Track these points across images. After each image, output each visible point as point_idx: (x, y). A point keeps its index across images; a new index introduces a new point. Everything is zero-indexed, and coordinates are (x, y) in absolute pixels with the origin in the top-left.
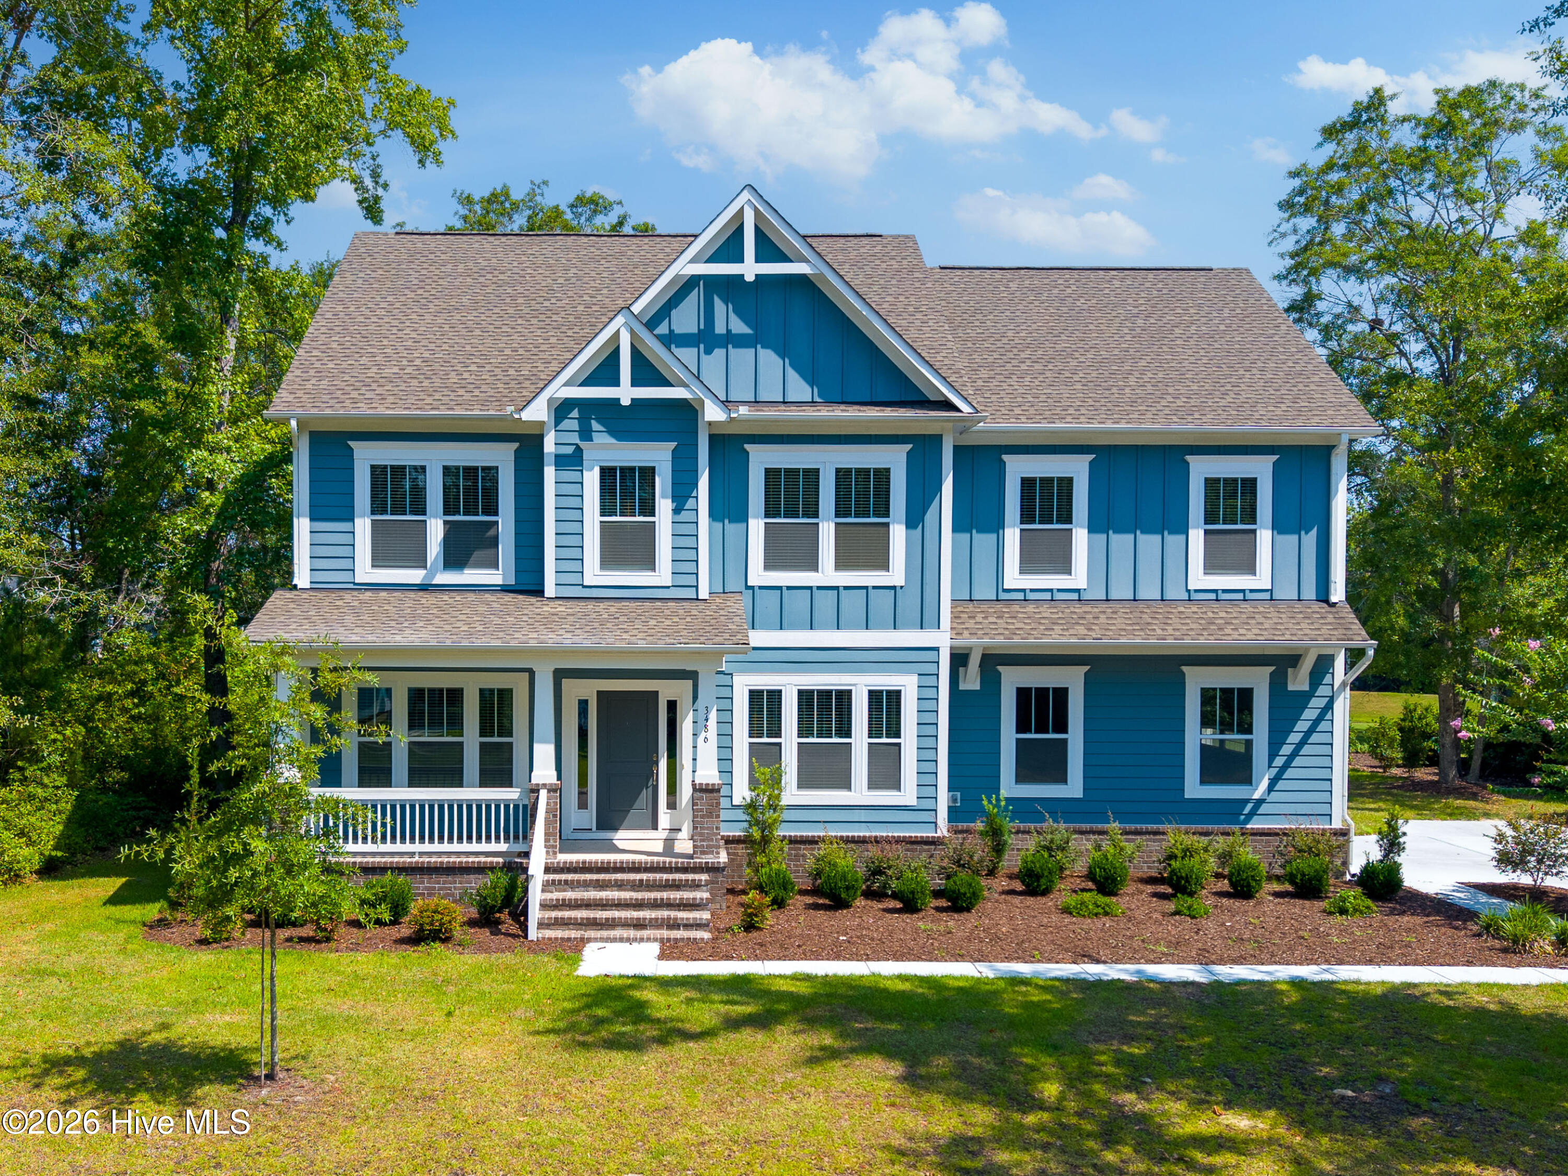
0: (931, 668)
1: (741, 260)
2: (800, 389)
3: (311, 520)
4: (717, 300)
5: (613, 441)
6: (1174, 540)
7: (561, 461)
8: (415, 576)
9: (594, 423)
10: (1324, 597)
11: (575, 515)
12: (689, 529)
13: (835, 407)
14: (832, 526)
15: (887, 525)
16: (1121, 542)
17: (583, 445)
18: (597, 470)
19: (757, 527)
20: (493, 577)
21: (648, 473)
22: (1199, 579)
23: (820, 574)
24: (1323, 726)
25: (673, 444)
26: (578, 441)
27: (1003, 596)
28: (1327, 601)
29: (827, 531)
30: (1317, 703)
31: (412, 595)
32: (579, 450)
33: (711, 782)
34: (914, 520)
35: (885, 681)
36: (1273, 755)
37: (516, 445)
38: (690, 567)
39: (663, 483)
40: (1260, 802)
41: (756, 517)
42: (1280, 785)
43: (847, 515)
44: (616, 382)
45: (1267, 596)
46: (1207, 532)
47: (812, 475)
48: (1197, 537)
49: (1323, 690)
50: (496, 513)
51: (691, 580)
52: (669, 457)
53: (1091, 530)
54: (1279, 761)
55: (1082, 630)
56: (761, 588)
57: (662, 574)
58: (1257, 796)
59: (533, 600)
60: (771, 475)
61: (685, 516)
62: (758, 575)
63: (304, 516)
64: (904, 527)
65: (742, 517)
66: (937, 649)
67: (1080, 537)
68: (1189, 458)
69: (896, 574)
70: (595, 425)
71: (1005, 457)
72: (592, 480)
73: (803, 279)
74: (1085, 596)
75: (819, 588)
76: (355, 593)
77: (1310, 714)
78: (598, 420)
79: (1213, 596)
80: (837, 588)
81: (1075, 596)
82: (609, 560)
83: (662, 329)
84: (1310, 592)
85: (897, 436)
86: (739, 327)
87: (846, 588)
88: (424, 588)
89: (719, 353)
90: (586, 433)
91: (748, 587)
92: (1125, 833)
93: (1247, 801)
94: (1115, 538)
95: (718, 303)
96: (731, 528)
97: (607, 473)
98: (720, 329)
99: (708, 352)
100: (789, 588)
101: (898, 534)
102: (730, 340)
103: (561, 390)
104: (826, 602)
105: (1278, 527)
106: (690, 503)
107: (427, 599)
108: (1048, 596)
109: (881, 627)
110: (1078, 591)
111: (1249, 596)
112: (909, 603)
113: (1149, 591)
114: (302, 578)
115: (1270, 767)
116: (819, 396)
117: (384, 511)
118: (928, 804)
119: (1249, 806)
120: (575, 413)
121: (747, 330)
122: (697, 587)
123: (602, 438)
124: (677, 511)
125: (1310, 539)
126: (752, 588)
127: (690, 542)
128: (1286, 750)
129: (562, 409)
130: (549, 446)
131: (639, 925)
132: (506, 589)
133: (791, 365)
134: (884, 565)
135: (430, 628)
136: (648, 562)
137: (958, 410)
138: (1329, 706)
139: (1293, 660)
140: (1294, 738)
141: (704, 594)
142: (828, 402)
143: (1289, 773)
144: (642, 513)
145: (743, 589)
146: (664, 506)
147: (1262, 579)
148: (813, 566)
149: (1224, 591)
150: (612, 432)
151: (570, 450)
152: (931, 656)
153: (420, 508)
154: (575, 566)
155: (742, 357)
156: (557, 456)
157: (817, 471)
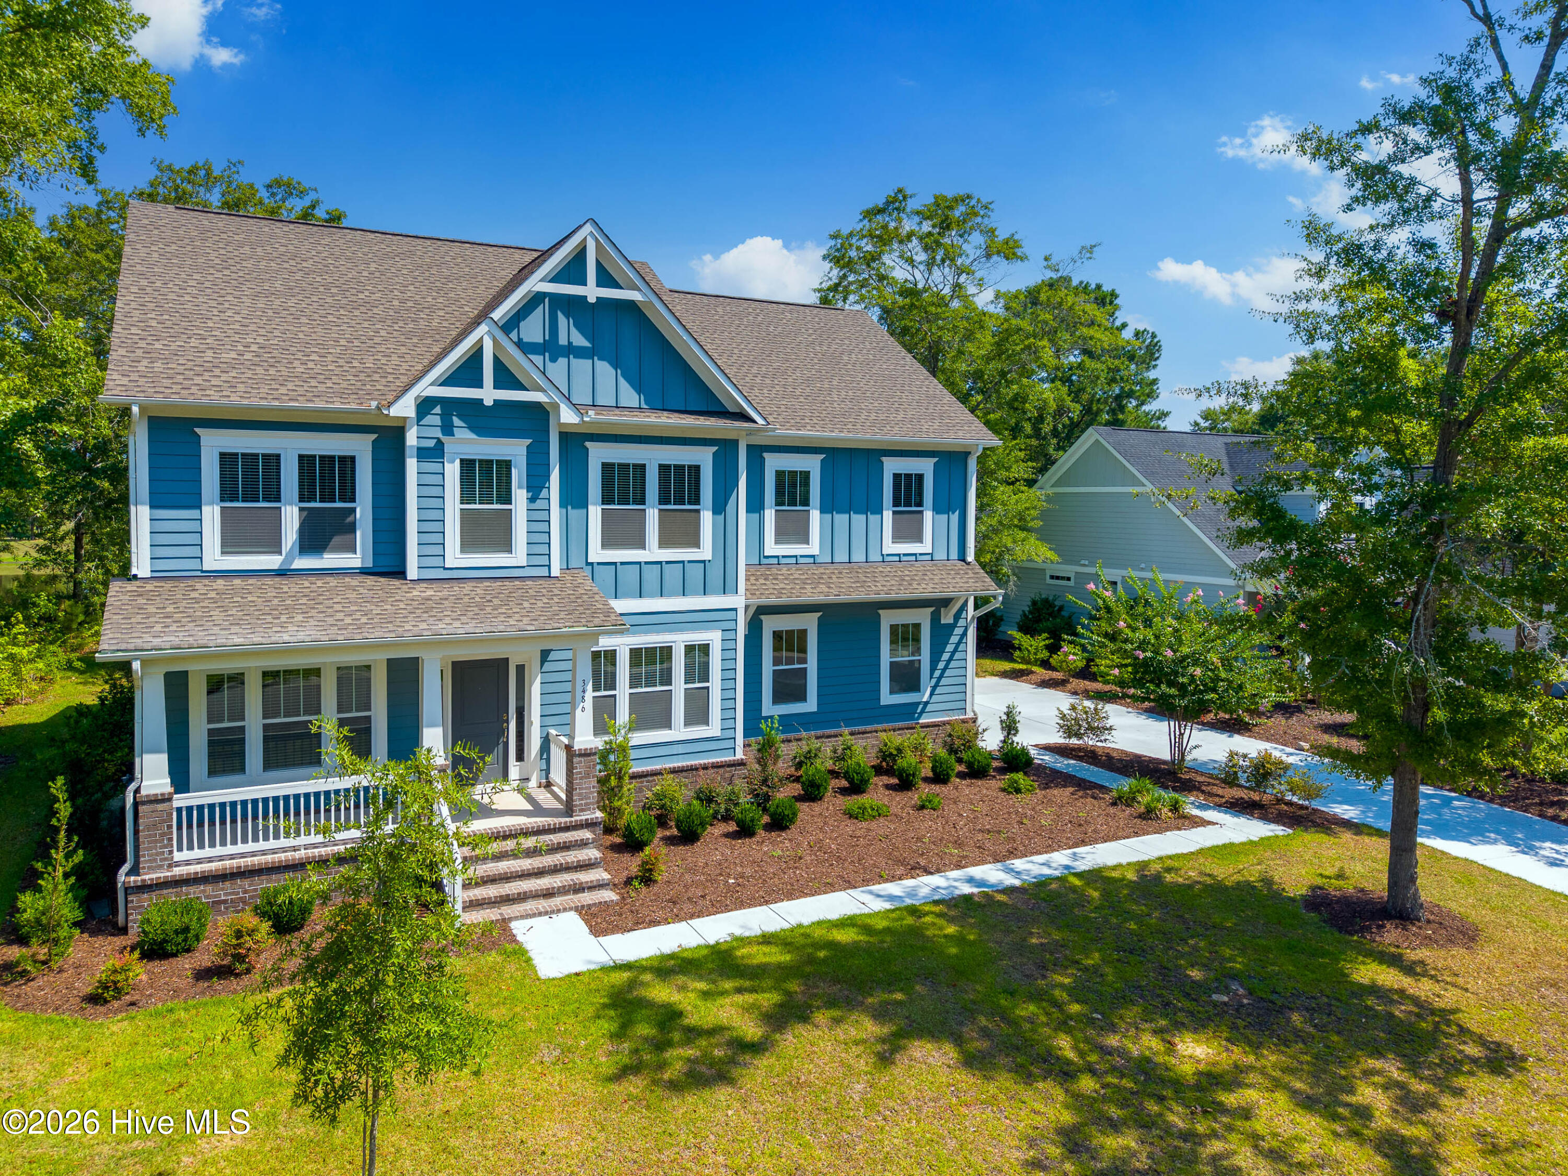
0: (731, 625)
1: (584, 283)
2: (630, 397)
3: (151, 507)
4: (560, 314)
5: (474, 436)
6: (873, 518)
7: (423, 454)
8: (272, 561)
9: (455, 418)
10: (963, 559)
11: (436, 503)
12: (543, 515)
13: (660, 413)
14: (656, 511)
15: (698, 511)
16: (841, 519)
17: (444, 439)
18: (457, 463)
19: (595, 512)
20: (353, 560)
21: (505, 466)
22: (890, 547)
23: (647, 552)
24: (962, 647)
25: (529, 441)
26: (440, 435)
27: (764, 561)
28: (964, 560)
29: (652, 515)
30: (958, 631)
31: (269, 581)
32: (440, 443)
33: (589, 747)
34: (719, 508)
35: (698, 637)
36: (933, 669)
37: (375, 436)
38: (543, 549)
39: (518, 475)
40: (927, 703)
41: (595, 504)
42: (938, 691)
43: (668, 503)
44: (479, 384)
45: (929, 557)
46: (894, 513)
47: (641, 469)
48: (888, 515)
49: (961, 622)
50: (353, 500)
51: (544, 560)
52: (524, 452)
53: (822, 511)
54: (937, 674)
55: (823, 588)
56: (599, 564)
57: (519, 556)
58: (925, 699)
59: (397, 583)
60: (607, 468)
61: (539, 504)
62: (597, 553)
63: (143, 504)
64: (711, 513)
65: (583, 504)
66: (735, 610)
67: (815, 516)
68: (884, 459)
69: (706, 551)
70: (456, 421)
71: (765, 455)
72: (453, 471)
73: (631, 306)
74: (818, 560)
75: (646, 563)
76: (206, 582)
77: (954, 639)
78: (460, 416)
79: (897, 558)
80: (660, 563)
81: (811, 560)
82: (469, 543)
83: (514, 335)
84: (954, 555)
85: (705, 439)
86: (579, 340)
87: (667, 562)
88: (281, 573)
89: (562, 361)
90: (448, 429)
91: (588, 564)
92: (852, 734)
93: (919, 703)
94: (838, 517)
95: (561, 317)
96: (574, 513)
97: (467, 465)
98: (563, 341)
99: (553, 360)
100: (622, 563)
101: (707, 518)
102: (571, 351)
103: (426, 388)
104: (652, 574)
105: (937, 510)
106: (544, 493)
107: (288, 586)
108: (793, 560)
109: (695, 593)
110: (813, 556)
111: (919, 558)
112: (715, 574)
113: (859, 556)
114: (141, 566)
115: (931, 678)
116: (646, 403)
117: (234, 498)
118: (729, 734)
119: (921, 706)
120: (438, 410)
121: (587, 344)
122: (549, 566)
123: (463, 433)
124: (532, 500)
125: (955, 517)
126: (592, 564)
127: (543, 527)
128: (941, 665)
129: (425, 406)
130: (412, 438)
131: (548, 894)
132: (364, 572)
133: (623, 376)
134: (696, 544)
135: (313, 622)
136: (506, 545)
137: (754, 422)
138: (965, 634)
139: (946, 602)
140: (946, 656)
141: (555, 572)
142: (653, 408)
143: (943, 681)
144: (499, 502)
145: (583, 565)
146: (520, 496)
147: (926, 547)
148: (642, 545)
149: (905, 555)
150: (472, 428)
151: (431, 443)
152: (731, 615)
153: (274, 495)
154: (437, 550)
155: (582, 366)
156: (419, 449)
157: (644, 465)
